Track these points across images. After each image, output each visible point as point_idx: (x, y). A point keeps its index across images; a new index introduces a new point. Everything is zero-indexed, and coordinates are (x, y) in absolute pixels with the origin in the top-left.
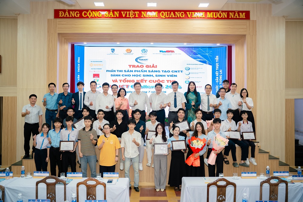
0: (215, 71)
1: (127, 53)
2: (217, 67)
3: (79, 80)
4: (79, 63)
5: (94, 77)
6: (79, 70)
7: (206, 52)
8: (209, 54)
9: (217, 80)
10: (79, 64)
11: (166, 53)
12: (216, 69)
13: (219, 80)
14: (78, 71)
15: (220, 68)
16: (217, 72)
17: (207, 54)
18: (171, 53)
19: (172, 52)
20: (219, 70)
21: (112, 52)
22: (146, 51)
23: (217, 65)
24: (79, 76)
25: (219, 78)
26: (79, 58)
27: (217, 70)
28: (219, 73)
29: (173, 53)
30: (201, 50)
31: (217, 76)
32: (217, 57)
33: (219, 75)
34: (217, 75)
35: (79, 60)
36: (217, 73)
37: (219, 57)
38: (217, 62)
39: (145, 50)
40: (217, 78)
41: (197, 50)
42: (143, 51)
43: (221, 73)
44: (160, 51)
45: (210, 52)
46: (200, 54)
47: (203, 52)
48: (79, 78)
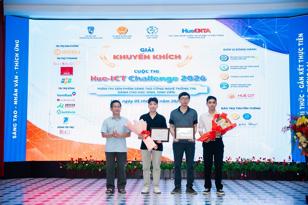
0: (298, 64)
1: (118, 34)
2: (301, 57)
3: (17, 85)
4: (17, 52)
6: (17, 64)
7: (274, 29)
8: (281, 33)
9: (302, 83)
10: (17, 54)
11: (195, 34)
12: (299, 61)
13: (305, 83)
14: (16, 68)
15: (306, 59)
16: (300, 66)
17: (276, 32)
18: (203, 34)
19: (205, 32)
20: (304, 64)
21: (90, 33)
22: (155, 31)
23: (301, 53)
24: (16, 77)
25: (305, 79)
26: (17, 42)
27: (301, 63)
28: (306, 68)
29: (208, 33)
30: (263, 25)
31: (301, 76)
32: (301, 35)
33: (305, 72)
34: (301, 73)
35: (17, 45)
36: (301, 70)
37: (304, 36)
38: (301, 47)
39: (154, 29)
40: (301, 78)
41: (255, 24)
42: (149, 31)
44: (183, 31)
45: (283, 27)
46: (261, 32)
47: (267, 28)
48: (16, 81)
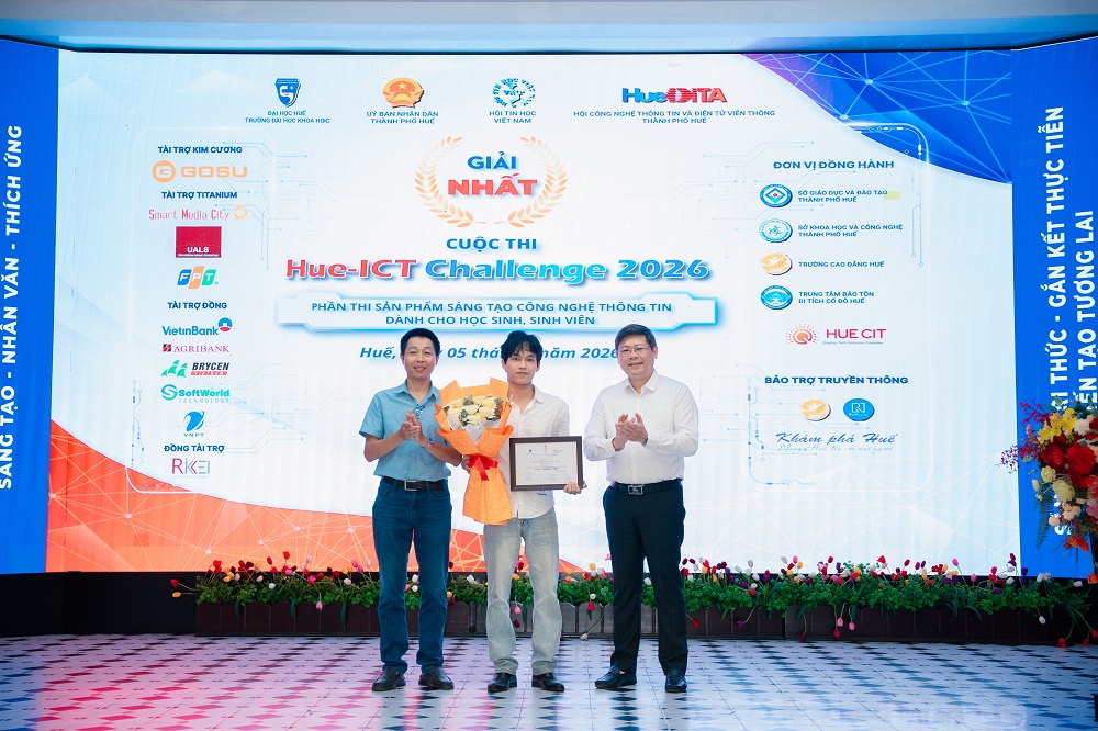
1: (388, 108)
2: (1055, 194)
3: (14, 293)
4: (14, 172)
5: (181, 250)
6: (13, 217)
7: (958, 89)
8: (980, 104)
9: (1059, 287)
10: (14, 179)
11: (668, 106)
12: (1050, 209)
13: (1070, 290)
14: (9, 230)
15: (1073, 200)
16: (1050, 226)
17: (966, 103)
18: (700, 106)
19: (705, 100)
20: (1067, 217)
21: (285, 101)
22: (524, 97)
23: (1055, 177)
24: (12, 263)
25: (1071, 274)
26: (15, 132)
27: (1055, 217)
28: (1072, 233)
29: (717, 104)
30: (918, 75)
31: (1056, 261)
32: (1055, 113)
33: (1071, 248)
34: (1056, 253)
35: (15, 146)
36: (1056, 248)
37: (1067, 118)
38: (1055, 156)
39: (521, 88)
40: (1057, 271)
41: (890, 73)
42: (501, 95)
43: (1085, 233)
44: (626, 96)
45: (989, 83)
46: (910, 103)
47: (936, 89)
48: (12, 279)
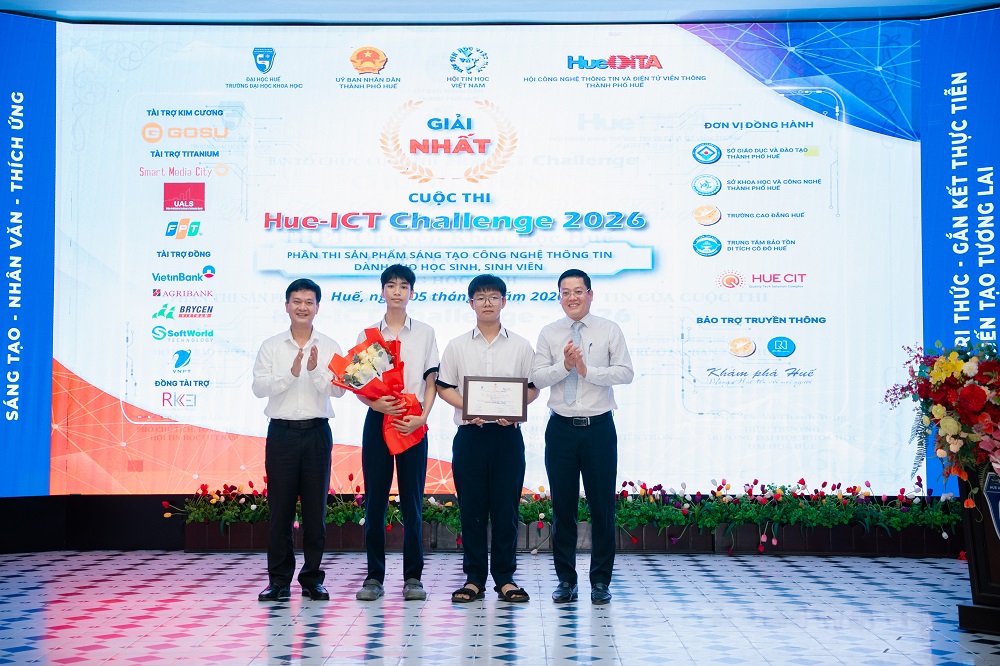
1: (355, 74)
2: (959, 152)
3: (19, 243)
4: (17, 134)
5: (168, 204)
6: (17, 175)
7: (872, 55)
8: (895, 70)
9: (962, 235)
10: (18, 140)
11: (609, 72)
12: (954, 164)
13: (972, 238)
14: (13, 187)
15: (976, 156)
16: (955, 180)
17: (879, 69)
18: (638, 72)
19: (642, 67)
20: (970, 172)
22: (479, 64)
23: (960, 134)
24: (16, 217)
25: (973, 224)
26: (18, 98)
27: (960, 172)
28: (975, 187)
29: (653, 71)
30: (837, 43)
31: (960, 212)
32: (959, 77)
33: (974, 200)
34: (960, 205)
35: (17, 110)
36: (958, 193)
37: (971, 82)
38: (959, 117)
39: (476, 55)
40: (960, 221)
41: (810, 41)
42: (458, 62)
43: (985, 187)
44: (571, 62)
45: (900, 50)
46: (828, 69)
47: (852, 56)
48: (16, 231)
